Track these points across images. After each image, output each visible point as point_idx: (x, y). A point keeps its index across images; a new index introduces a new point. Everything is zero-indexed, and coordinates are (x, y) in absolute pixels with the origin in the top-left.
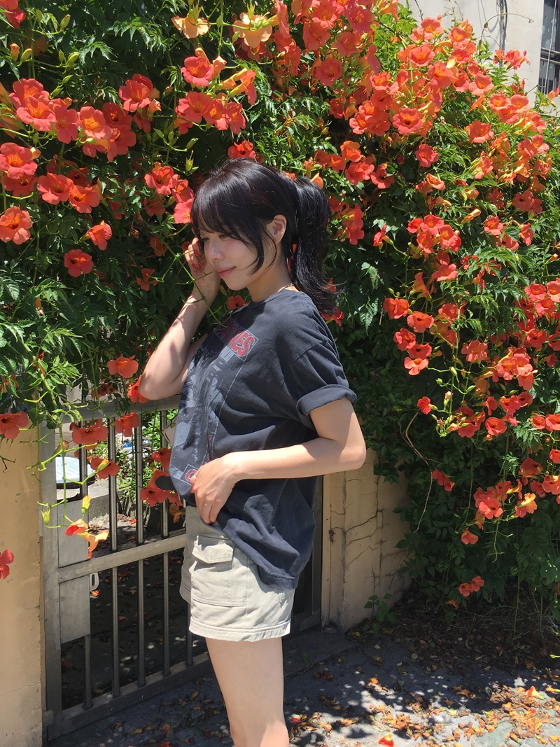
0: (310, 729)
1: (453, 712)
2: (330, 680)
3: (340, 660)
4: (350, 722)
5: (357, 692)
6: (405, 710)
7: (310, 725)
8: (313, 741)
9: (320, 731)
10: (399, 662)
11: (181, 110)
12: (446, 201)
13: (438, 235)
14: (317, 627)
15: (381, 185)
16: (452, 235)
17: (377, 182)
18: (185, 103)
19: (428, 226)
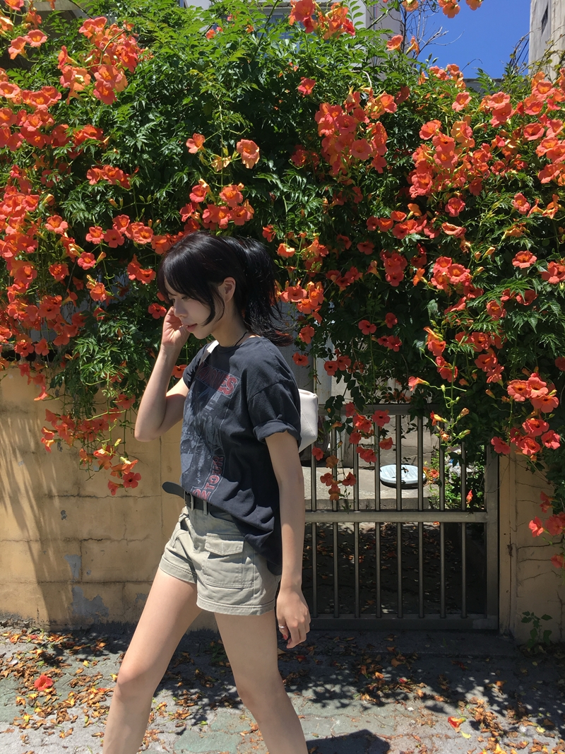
0: (406, 690)
1: (542, 730)
2: (464, 670)
3: (488, 660)
4: (442, 699)
5: (475, 685)
6: (500, 712)
7: (408, 688)
8: (399, 698)
9: (411, 695)
10: (540, 680)
11: (204, 216)
12: (467, 243)
13: (444, 273)
14: (494, 632)
15: (432, 236)
16: (462, 272)
17: (430, 233)
18: (207, 212)
19: (441, 266)
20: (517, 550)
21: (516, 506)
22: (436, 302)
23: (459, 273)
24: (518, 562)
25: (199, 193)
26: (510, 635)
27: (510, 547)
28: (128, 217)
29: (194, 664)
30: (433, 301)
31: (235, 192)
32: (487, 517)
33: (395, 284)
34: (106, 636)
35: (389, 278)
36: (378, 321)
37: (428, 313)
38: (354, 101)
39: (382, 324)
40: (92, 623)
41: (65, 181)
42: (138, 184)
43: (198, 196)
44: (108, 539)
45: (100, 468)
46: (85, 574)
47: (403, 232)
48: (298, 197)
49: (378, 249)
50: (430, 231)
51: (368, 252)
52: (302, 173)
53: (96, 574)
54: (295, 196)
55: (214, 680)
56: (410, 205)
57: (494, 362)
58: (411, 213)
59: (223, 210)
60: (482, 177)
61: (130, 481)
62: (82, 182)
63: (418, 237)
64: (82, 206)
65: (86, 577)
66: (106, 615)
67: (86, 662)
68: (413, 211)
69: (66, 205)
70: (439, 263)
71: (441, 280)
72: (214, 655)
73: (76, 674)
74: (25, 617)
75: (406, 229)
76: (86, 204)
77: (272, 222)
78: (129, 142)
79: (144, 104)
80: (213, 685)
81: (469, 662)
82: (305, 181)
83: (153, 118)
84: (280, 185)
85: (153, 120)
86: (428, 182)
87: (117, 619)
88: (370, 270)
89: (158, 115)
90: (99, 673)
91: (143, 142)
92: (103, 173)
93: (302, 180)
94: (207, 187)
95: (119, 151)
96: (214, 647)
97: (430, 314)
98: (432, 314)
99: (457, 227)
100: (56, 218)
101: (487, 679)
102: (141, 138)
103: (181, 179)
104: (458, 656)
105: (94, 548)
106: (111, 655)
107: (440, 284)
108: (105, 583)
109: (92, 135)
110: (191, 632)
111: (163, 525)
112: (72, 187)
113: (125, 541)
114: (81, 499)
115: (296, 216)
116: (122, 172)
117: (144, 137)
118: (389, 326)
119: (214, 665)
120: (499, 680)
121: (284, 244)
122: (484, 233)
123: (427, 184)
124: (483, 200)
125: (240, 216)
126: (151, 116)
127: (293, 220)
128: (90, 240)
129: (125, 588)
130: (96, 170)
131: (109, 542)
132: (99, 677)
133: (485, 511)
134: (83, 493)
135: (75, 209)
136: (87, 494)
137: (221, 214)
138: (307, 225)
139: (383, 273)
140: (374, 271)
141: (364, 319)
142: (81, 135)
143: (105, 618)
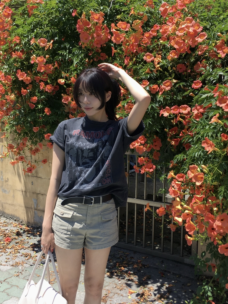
2: (162, 276)
4: (137, 283)
5: (159, 282)
7: (129, 276)
8: (121, 278)
9: (127, 278)
31: (42, 59)
44: (45, 194)
53: (41, 207)
65: (38, 208)
67: (28, 237)
73: (21, 240)
74: (21, 219)
82: (80, 52)
90: (28, 242)
101: (167, 282)
105: (41, 197)
114: (37, 178)
136: (39, 176)
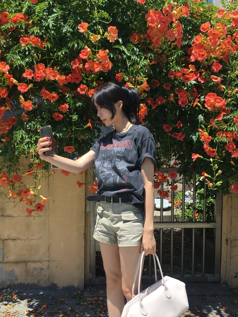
2: (206, 302)
3: (217, 297)
5: (212, 310)
11: (86, 67)
12: (223, 86)
13: (212, 101)
14: (218, 282)
15: (202, 82)
16: (221, 101)
17: (201, 80)
18: (87, 64)
19: (210, 97)
20: (231, 241)
21: (231, 220)
22: (202, 116)
23: (219, 101)
24: (231, 247)
25: (85, 54)
26: (226, 283)
27: (227, 240)
28: (44, 65)
29: (67, 304)
30: (201, 115)
31: (104, 55)
32: (216, 225)
33: (183, 106)
34: (17, 291)
35: (180, 103)
36: (173, 125)
37: (199, 121)
38: (168, 9)
39: (175, 127)
40: (9, 284)
41: (7, 43)
42: (49, 47)
43: (84, 55)
44: (19, 239)
45: (21, 201)
46: (5, 258)
47: (188, 79)
48: (135, 59)
49: (173, 87)
50: (201, 79)
51: (169, 89)
52: (136, 46)
53: (12, 258)
54: (133, 58)
55: (80, 312)
56: (190, 66)
57: (234, 147)
58: (191, 69)
59: (96, 64)
60: (229, 53)
61: (39, 208)
62: (16, 44)
63: (195, 82)
64: (19, 58)
65: (6, 260)
66: (17, 279)
67: (8, 305)
68: (192, 68)
69: (9, 56)
70: (209, 96)
71: (209, 104)
72: (78, 299)
73: (4, 312)
75: (189, 78)
76: (20, 56)
77: (121, 71)
78: (44, 23)
79: (51, 3)
80: (80, 315)
81: (208, 298)
82: (138, 50)
83: (56, 11)
84: (126, 52)
85: (56, 13)
86: (204, 54)
87: (23, 282)
88: (170, 98)
89: (58, 10)
90: (17, 311)
91: (53, 25)
92: (30, 40)
93: (137, 50)
94: (90, 50)
95: (38, 28)
96: (76, 295)
97: (200, 122)
98: (201, 122)
99: (219, 78)
100: (3, 63)
101: (218, 306)
102: (51, 22)
103: (74, 46)
104: (202, 295)
105: (11, 244)
106: (22, 301)
107: (209, 106)
108: (16, 263)
109: (22, 18)
110: (63, 287)
111: (49, 231)
112: (11, 47)
113: (28, 240)
114: (4, 217)
115: (134, 69)
116: (40, 40)
117: (53, 22)
118: (179, 128)
119: (78, 304)
120: (224, 307)
121: (129, 83)
122: (230, 81)
123: (203, 55)
124: (230, 64)
125: (105, 67)
126: (54, 10)
127: (132, 71)
128: (25, 77)
129: (27, 265)
130: (25, 38)
131: (19, 240)
132: (17, 313)
133: (215, 222)
134: (5, 214)
135: (15, 59)
136: (7, 215)
137: (95, 66)
138: (139, 73)
139: (177, 100)
140: (172, 99)
141: (165, 124)
142: (16, 18)
143: (16, 282)
